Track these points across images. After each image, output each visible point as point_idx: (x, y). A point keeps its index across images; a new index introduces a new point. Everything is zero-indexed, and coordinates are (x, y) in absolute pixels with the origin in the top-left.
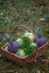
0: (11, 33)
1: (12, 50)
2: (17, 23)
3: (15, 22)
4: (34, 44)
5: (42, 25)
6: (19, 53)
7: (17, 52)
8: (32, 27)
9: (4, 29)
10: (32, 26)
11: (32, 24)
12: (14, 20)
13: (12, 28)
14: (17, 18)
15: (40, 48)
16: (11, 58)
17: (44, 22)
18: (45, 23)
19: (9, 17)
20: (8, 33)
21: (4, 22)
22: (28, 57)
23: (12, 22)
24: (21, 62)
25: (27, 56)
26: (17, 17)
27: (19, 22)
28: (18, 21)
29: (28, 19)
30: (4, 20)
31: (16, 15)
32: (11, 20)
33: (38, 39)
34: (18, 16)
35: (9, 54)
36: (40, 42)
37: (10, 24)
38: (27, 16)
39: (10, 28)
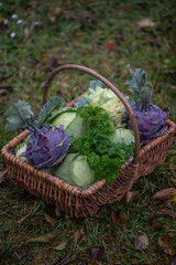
0: (34, 79)
1: (42, 160)
2: (56, 39)
3: (46, 36)
4: (123, 136)
5: (145, 44)
6: (70, 174)
7: (64, 170)
8: (112, 54)
9: (9, 65)
10: (111, 50)
11: (111, 42)
12: (42, 28)
13: (38, 62)
14: (53, 19)
15: (148, 147)
16: (41, 187)
17: (151, 33)
18: (159, 38)
19: (26, 14)
20: (24, 80)
21: (6, 37)
22: (104, 186)
23: (35, 37)
24: (78, 205)
25: (100, 183)
26: (53, 15)
27: (63, 34)
28: (58, 30)
29: (93, 22)
30: (7, 26)
31: (51, 9)
32: (32, 27)
33: (140, 115)
34: (58, 10)
35: (32, 174)
36: (145, 127)
37: (28, 43)
38: (89, 9)
39: (29, 59)
